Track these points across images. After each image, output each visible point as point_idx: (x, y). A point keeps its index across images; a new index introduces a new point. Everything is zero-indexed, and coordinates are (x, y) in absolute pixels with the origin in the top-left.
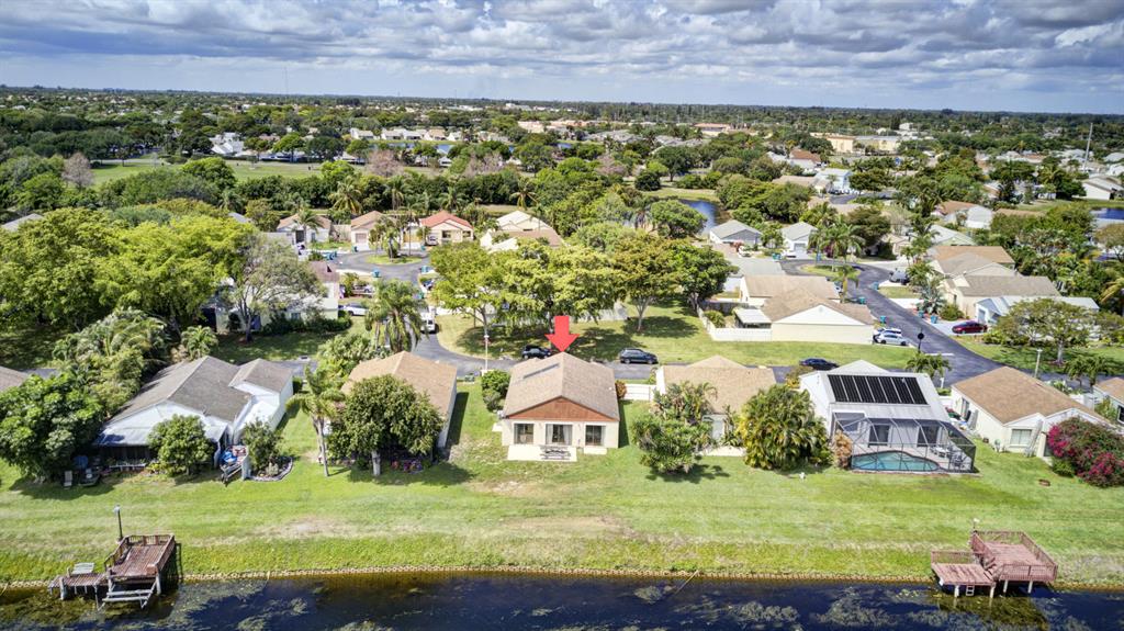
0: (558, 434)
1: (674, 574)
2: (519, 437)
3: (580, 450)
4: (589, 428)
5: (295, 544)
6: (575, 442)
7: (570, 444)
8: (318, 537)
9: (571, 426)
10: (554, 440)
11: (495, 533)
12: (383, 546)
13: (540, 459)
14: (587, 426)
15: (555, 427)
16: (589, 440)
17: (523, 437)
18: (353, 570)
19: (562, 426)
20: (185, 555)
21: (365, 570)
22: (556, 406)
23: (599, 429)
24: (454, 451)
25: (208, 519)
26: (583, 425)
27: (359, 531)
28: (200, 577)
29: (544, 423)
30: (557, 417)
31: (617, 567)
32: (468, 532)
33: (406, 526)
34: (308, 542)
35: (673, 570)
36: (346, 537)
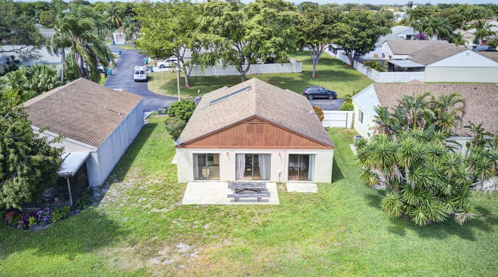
0: (252, 165)
2: (200, 172)
3: (281, 187)
4: (293, 158)
6: (274, 177)
7: (268, 179)
9: (269, 155)
10: (247, 174)
14: (290, 155)
15: (248, 157)
16: (292, 173)
17: (206, 171)
19: (256, 156)
22: (249, 130)
23: (306, 158)
26: (285, 154)
29: (233, 152)
30: (250, 145)
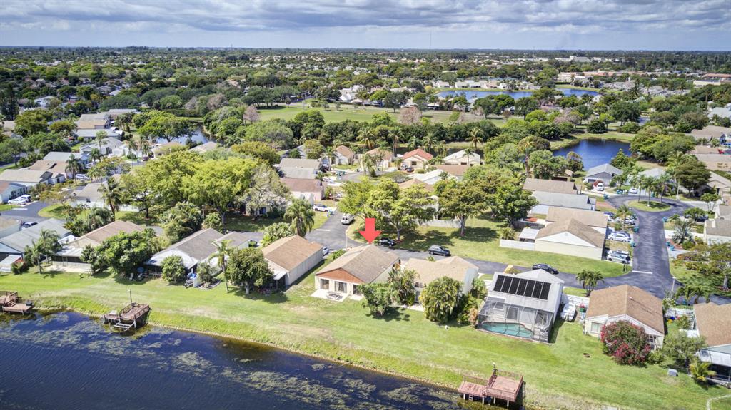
0: (342, 287)
1: (339, 361)
2: (322, 286)
3: (349, 296)
4: (355, 286)
5: (191, 317)
6: (347, 292)
7: (345, 293)
8: (202, 316)
9: (346, 284)
10: (339, 290)
11: (272, 327)
12: (225, 324)
13: (326, 298)
15: (339, 283)
16: (354, 292)
17: (325, 286)
18: (209, 333)
19: (342, 283)
20: (151, 314)
21: (213, 334)
22: (339, 272)
24: (292, 288)
25: (169, 302)
26: (352, 284)
27: (219, 316)
28: (154, 324)
29: (334, 280)
30: (340, 278)
31: (315, 353)
32: (261, 325)
33: (239, 318)
34: (197, 317)
35: (339, 359)
36: (212, 318)
